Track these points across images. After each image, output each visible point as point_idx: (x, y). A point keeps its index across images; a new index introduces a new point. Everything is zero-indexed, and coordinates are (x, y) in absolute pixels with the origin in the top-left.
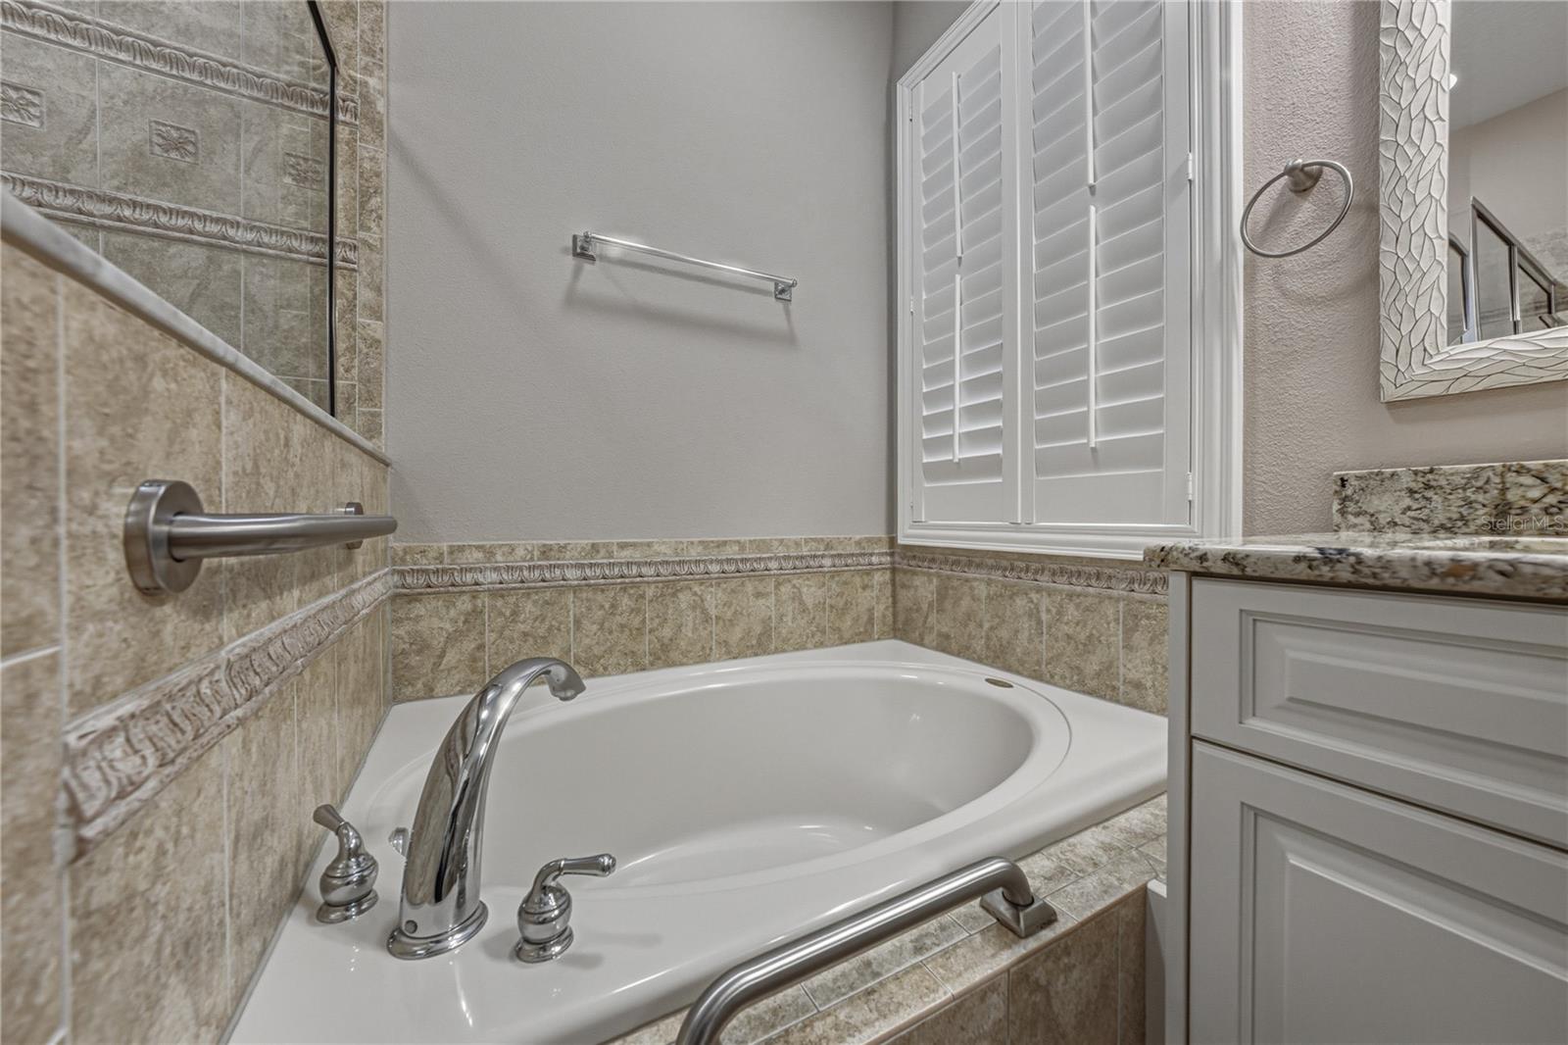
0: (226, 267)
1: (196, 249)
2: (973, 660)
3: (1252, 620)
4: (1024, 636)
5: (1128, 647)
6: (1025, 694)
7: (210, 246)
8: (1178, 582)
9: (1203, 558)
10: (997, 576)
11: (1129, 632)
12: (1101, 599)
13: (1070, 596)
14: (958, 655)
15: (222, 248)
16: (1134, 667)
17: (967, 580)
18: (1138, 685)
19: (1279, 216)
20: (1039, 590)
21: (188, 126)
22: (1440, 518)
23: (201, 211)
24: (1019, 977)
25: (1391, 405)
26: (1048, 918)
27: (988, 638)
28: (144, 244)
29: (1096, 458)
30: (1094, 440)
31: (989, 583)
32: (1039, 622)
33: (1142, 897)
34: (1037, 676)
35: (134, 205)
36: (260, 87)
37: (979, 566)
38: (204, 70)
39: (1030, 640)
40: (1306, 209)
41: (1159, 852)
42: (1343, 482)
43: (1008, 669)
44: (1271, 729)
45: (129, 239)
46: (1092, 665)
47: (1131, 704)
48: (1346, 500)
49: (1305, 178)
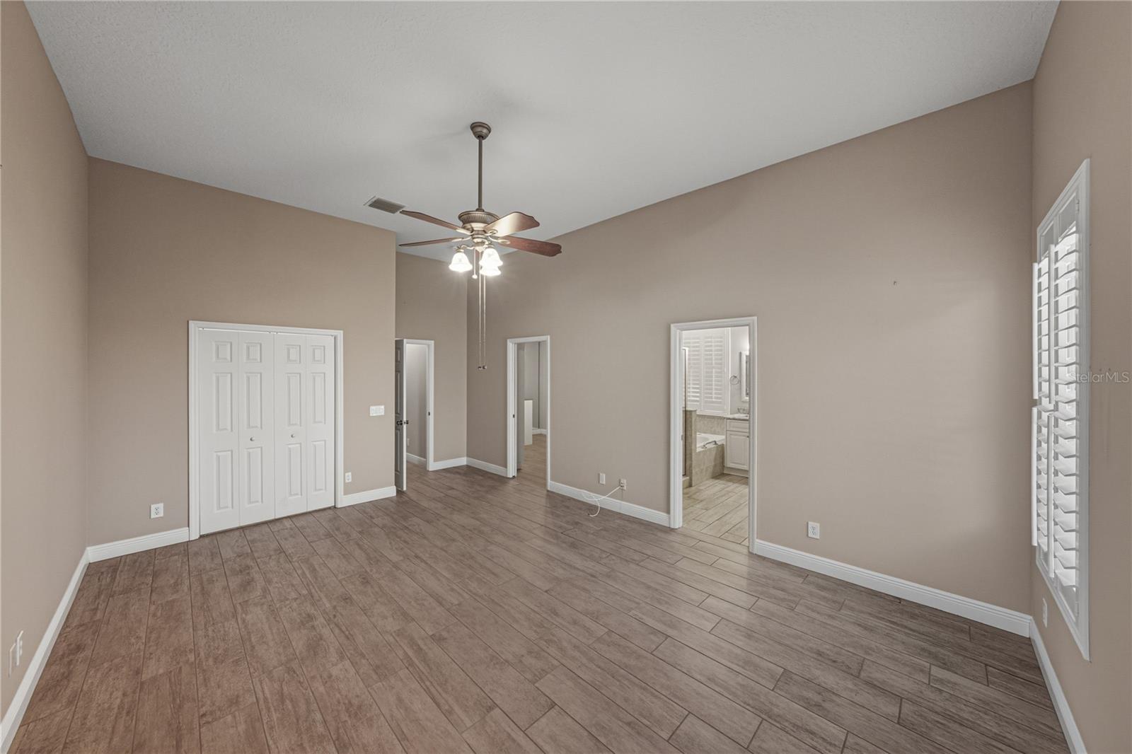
2: (701, 430)
3: (730, 422)
5: (717, 427)
8: (726, 419)
10: (704, 419)
11: (720, 425)
12: (714, 421)
13: (710, 421)
17: (701, 420)
18: (720, 430)
19: (733, 379)
24: (717, 447)
25: (742, 402)
26: (718, 444)
29: (713, 402)
30: (714, 400)
32: (709, 425)
33: (723, 444)
39: (704, 427)
41: (724, 441)
42: (738, 409)
44: (731, 429)
46: (713, 430)
48: (739, 411)
49: (735, 377)
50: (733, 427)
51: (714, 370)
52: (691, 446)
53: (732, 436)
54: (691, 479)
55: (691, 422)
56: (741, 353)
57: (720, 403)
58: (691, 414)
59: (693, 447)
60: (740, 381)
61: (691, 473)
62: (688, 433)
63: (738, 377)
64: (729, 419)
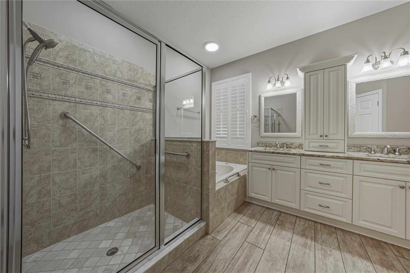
0: (143, 114)
1: (140, 112)
2: (223, 162)
3: (252, 154)
4: (229, 158)
5: (241, 158)
6: (230, 165)
7: (142, 112)
8: (248, 152)
9: (249, 150)
10: (226, 151)
11: (241, 157)
12: (238, 153)
13: (235, 153)
14: (220, 161)
15: (143, 112)
16: (241, 160)
17: (222, 152)
18: (242, 162)
19: (253, 119)
20: (231, 153)
21: (140, 96)
22: (263, 146)
23: (141, 107)
24: (239, 179)
25: (261, 137)
26: (240, 176)
27: (225, 159)
28: (136, 112)
29: (238, 138)
30: (238, 136)
31: (225, 152)
32: (231, 156)
33: (245, 175)
34: (231, 162)
35: (135, 107)
36: (147, 90)
37: (223, 150)
38: (142, 89)
39: (230, 158)
40: (255, 119)
41: (247, 172)
42: (258, 143)
43: (227, 162)
44: (253, 161)
45: (135, 111)
46: (237, 161)
47: (241, 164)
48: (258, 144)
49: (255, 116)
50: (254, 159)
51: (238, 112)
52: (208, 185)
53: (254, 168)
54: (207, 226)
55: (208, 155)
56: (260, 96)
57: (243, 138)
58: (208, 146)
59: (211, 187)
60: (259, 120)
61: (208, 217)
62: (205, 169)
63: (258, 116)
64: (251, 151)
